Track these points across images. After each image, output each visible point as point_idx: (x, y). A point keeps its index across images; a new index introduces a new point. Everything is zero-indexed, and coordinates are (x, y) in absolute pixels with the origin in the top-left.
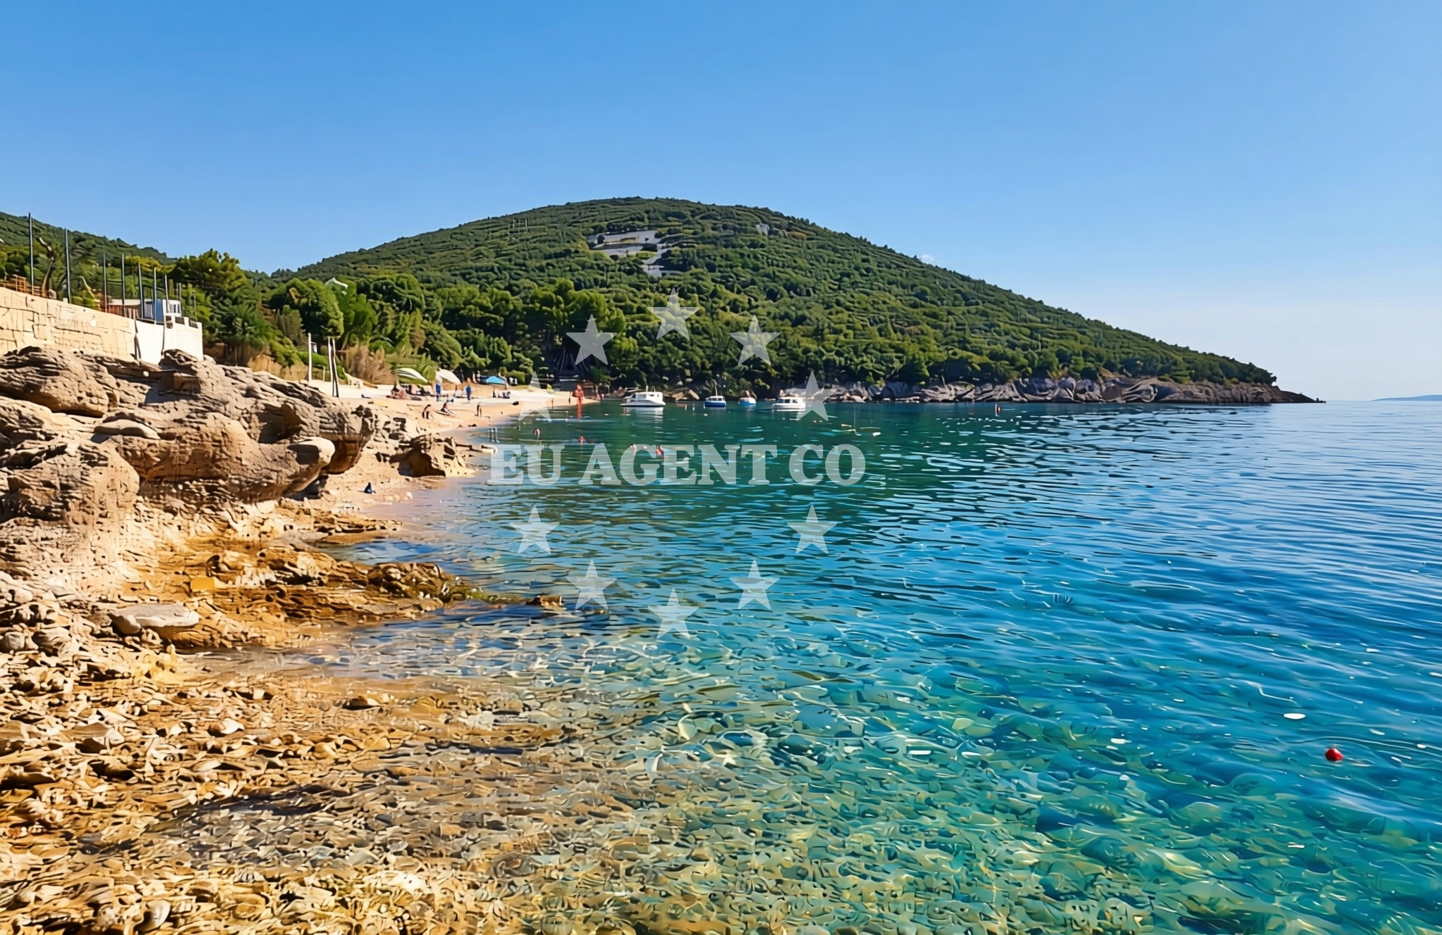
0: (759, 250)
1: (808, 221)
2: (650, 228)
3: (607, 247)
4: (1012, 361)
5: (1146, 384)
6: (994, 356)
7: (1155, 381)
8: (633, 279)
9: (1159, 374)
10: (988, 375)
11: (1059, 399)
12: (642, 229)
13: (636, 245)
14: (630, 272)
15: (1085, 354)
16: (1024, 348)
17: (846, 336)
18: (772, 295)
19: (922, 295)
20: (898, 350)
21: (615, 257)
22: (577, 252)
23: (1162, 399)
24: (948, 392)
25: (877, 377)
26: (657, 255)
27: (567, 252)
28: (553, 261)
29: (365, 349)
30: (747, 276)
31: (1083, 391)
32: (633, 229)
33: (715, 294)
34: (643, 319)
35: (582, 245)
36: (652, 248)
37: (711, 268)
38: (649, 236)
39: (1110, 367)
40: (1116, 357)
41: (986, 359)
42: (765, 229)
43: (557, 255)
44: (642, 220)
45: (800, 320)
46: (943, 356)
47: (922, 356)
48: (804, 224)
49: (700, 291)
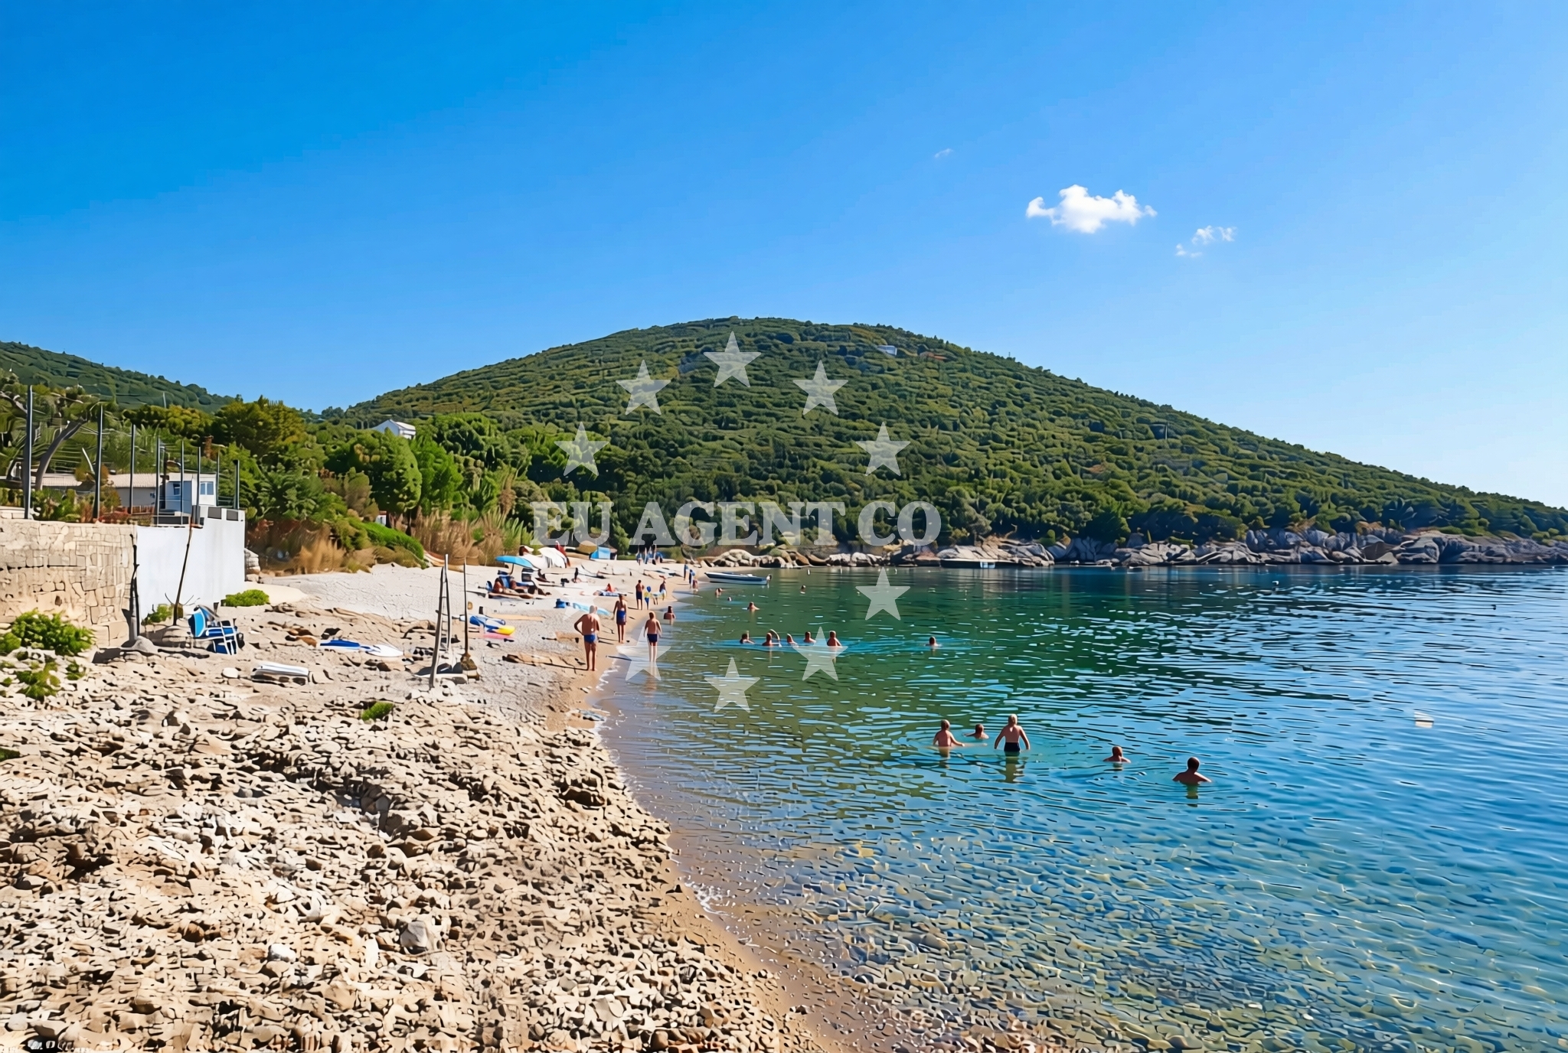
1: (942, 341)
4: (1236, 511)
5: (1427, 537)
6: (1212, 504)
7: (1436, 534)
9: (1440, 524)
10: (1207, 530)
11: (1309, 561)
15: (1334, 498)
16: (1250, 491)
19: (1096, 427)
20: (1086, 497)
23: (1450, 560)
24: (1157, 552)
25: (1059, 533)
31: (1338, 548)
39: (1369, 515)
40: (1377, 501)
41: (1203, 509)
42: (891, 351)
46: (1146, 505)
47: (1116, 506)
48: (937, 344)
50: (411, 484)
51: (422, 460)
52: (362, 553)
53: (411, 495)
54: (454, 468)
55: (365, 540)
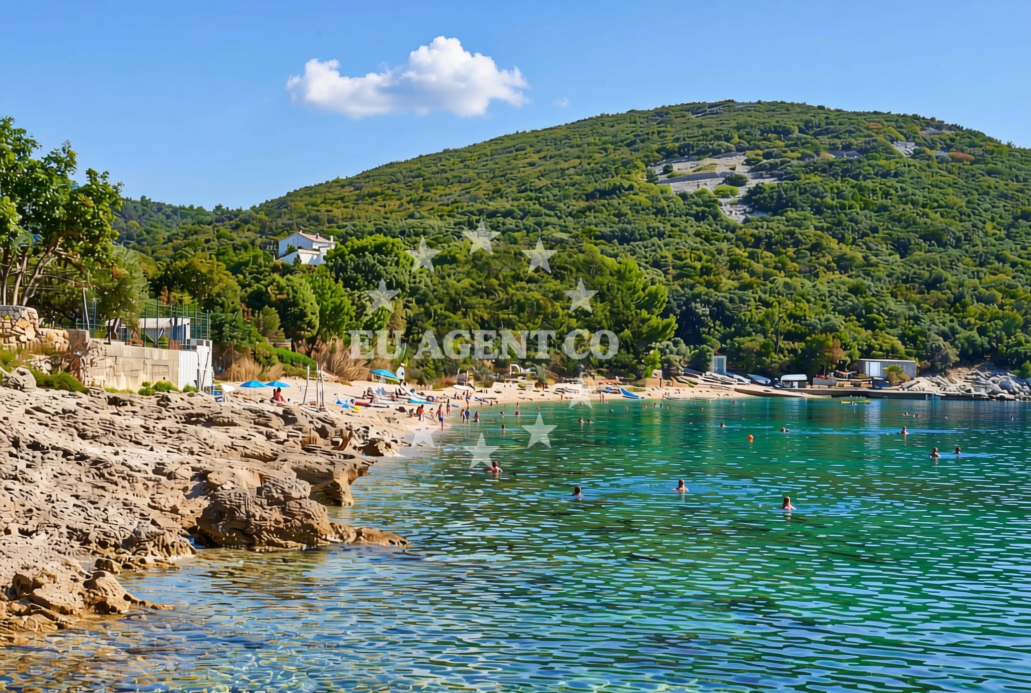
0: (892, 182)
2: (740, 150)
3: (673, 178)
8: (704, 227)
12: (728, 152)
13: (713, 176)
14: (699, 217)
17: (1001, 307)
18: (902, 248)
21: (684, 196)
22: (631, 188)
26: (742, 192)
27: (616, 190)
28: (598, 203)
29: (339, 344)
30: (866, 219)
32: (716, 153)
33: (816, 247)
34: (709, 285)
35: (639, 178)
36: (738, 181)
37: (818, 211)
38: (738, 164)
43: (603, 194)
44: (728, 139)
45: (934, 283)
49: (797, 243)
50: (310, 316)
51: (320, 296)
52: (273, 369)
53: (310, 325)
54: (347, 302)
55: (275, 359)
